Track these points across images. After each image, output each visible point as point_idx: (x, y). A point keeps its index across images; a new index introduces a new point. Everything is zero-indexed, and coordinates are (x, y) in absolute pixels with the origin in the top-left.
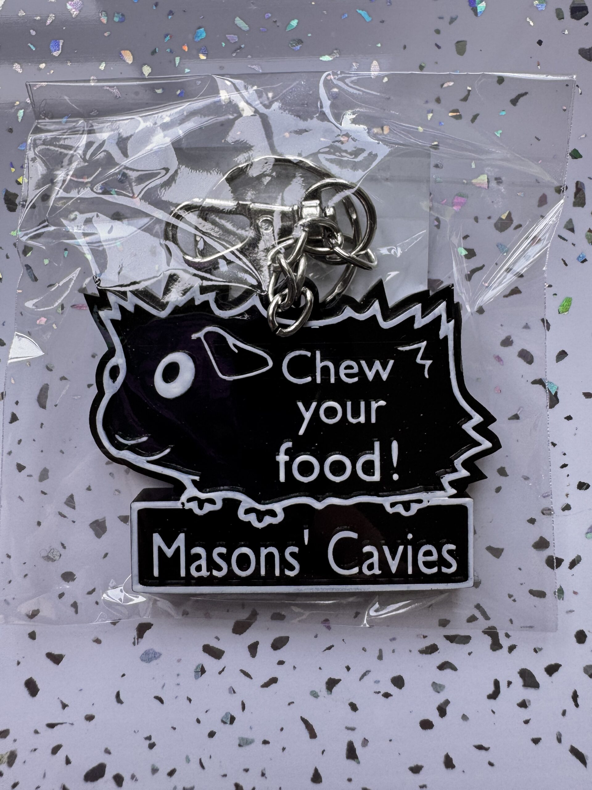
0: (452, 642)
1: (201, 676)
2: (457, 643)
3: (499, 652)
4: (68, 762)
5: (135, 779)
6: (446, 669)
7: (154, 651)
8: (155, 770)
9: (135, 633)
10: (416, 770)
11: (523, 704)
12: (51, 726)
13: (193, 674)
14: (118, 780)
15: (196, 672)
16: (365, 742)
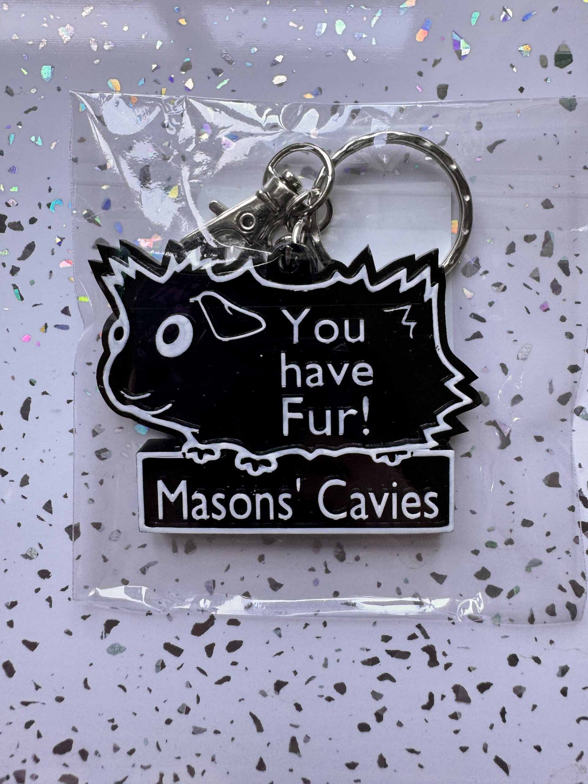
0: (392, 656)
1: (161, 670)
2: (397, 658)
3: (435, 668)
4: (39, 735)
5: (98, 755)
6: (385, 680)
7: (119, 645)
8: (116, 749)
9: (103, 629)
10: (352, 766)
11: (455, 716)
12: (26, 704)
13: (154, 668)
14: (84, 754)
15: (157, 666)
16: (307, 739)
